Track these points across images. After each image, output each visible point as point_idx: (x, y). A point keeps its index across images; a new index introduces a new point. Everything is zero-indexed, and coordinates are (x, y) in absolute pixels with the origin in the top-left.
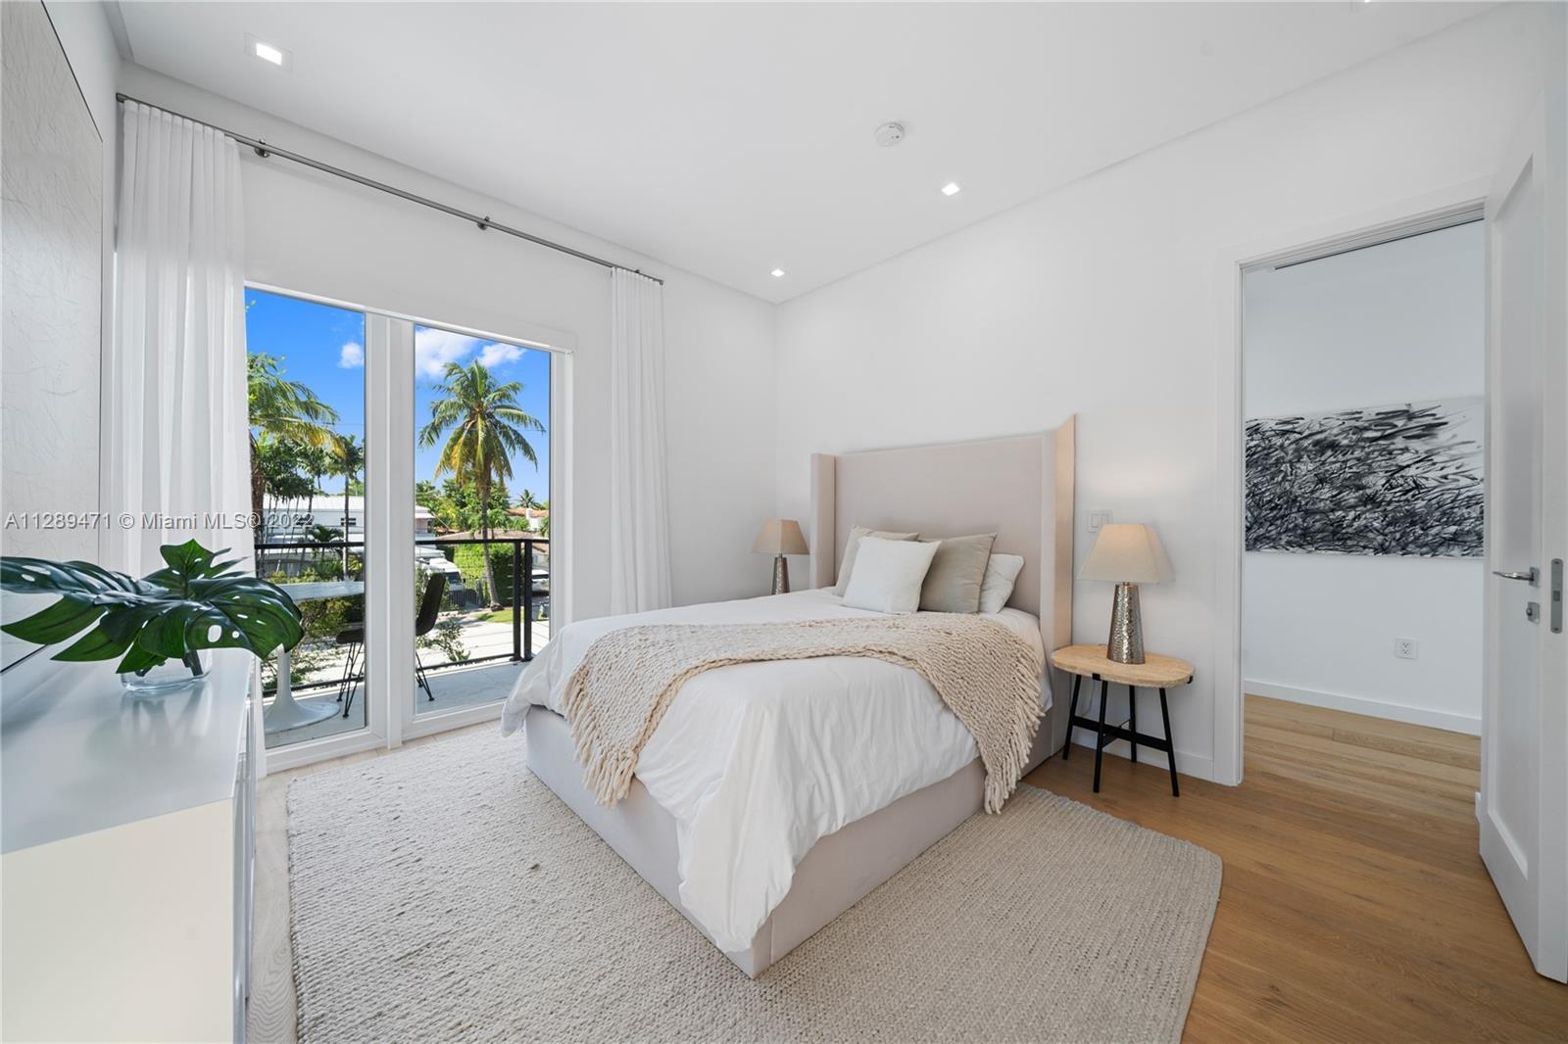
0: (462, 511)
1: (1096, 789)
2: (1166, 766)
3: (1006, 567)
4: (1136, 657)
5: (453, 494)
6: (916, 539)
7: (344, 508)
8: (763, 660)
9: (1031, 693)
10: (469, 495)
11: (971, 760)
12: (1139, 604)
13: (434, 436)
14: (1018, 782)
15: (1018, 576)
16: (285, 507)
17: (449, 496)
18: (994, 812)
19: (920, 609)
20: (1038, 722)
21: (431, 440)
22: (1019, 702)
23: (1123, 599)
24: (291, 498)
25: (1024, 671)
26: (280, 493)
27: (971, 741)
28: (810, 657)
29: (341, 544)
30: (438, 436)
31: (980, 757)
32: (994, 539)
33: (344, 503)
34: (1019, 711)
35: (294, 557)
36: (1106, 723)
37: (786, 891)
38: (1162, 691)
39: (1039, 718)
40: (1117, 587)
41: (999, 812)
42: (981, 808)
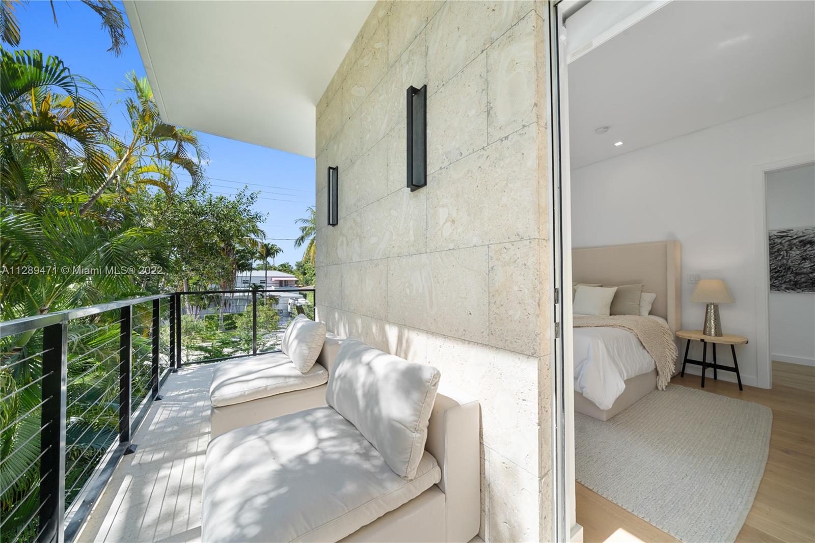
0: (305, 276)
1: (703, 386)
2: (736, 381)
3: (648, 298)
4: (718, 333)
5: (300, 268)
6: (601, 286)
7: (265, 275)
8: (580, 327)
9: (672, 347)
10: (307, 269)
11: (653, 369)
12: (719, 314)
13: (301, 242)
14: (671, 379)
15: (654, 301)
16: (241, 275)
17: (299, 270)
18: (663, 390)
19: (610, 315)
20: (676, 358)
21: (300, 244)
22: (667, 350)
23: (711, 310)
24: (243, 271)
25: (667, 338)
26: (240, 269)
27: (654, 362)
28: (596, 326)
29: (263, 291)
30: (303, 242)
31: (656, 369)
32: (643, 286)
33: (265, 273)
34: (668, 354)
35: (244, 298)
36: (706, 362)
37: (623, 391)
38: (732, 346)
39: (676, 356)
40: (708, 306)
41: (665, 390)
42: (657, 388)
